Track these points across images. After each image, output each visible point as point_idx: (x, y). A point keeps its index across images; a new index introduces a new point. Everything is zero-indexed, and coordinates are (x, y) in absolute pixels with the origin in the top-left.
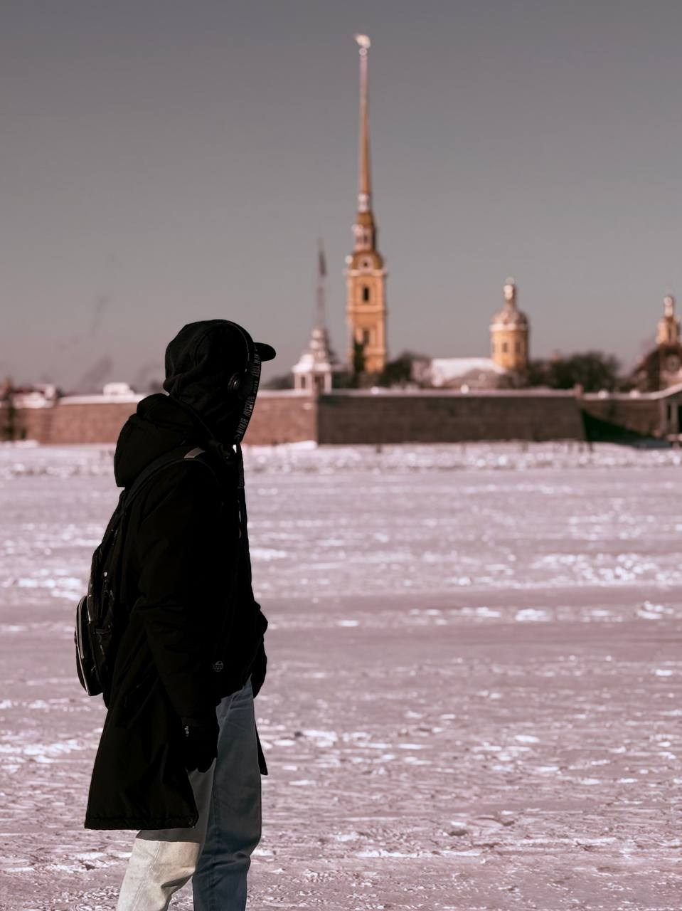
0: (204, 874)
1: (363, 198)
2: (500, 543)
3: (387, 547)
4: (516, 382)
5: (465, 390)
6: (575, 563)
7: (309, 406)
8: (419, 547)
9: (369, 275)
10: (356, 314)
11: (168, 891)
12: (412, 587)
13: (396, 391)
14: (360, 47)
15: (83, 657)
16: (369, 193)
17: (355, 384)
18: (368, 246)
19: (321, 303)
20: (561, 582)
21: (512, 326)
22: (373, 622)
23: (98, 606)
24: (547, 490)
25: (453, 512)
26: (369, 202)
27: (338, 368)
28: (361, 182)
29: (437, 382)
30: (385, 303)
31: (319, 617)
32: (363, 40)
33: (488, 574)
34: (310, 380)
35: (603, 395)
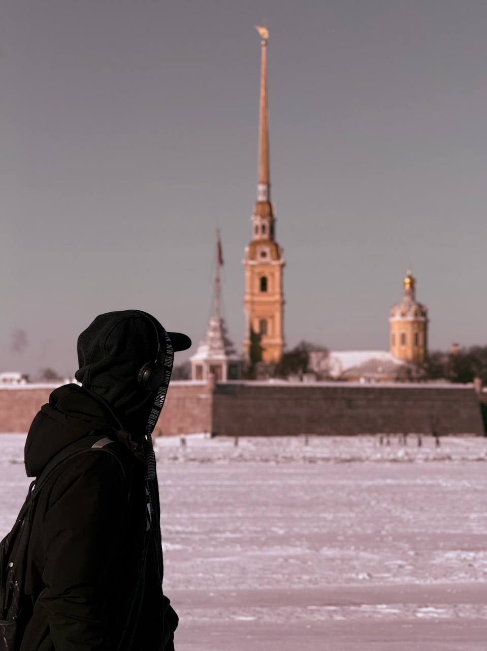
1: (261, 188)
2: (398, 537)
3: (283, 541)
4: (414, 374)
5: (362, 383)
6: (475, 559)
7: (206, 396)
8: (317, 541)
9: (266, 265)
10: (253, 303)
12: (310, 581)
13: (293, 382)
14: (260, 38)
16: (268, 184)
17: (251, 374)
18: (266, 236)
19: (218, 292)
20: (461, 579)
21: (410, 318)
22: (269, 617)
24: (446, 483)
25: (350, 505)
26: (268, 193)
27: (234, 358)
28: (260, 171)
29: (335, 373)
30: (282, 294)
31: (216, 611)
32: (263, 32)
33: (388, 570)
34: (206, 369)
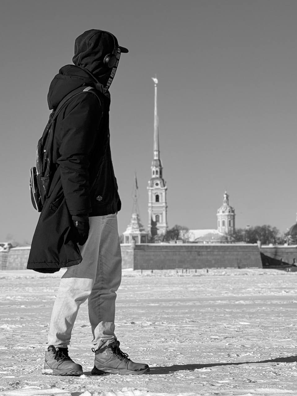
0: (95, 299)
1: (156, 153)
4: (229, 240)
7: (131, 251)
9: (158, 189)
10: (152, 207)
11: (78, 303)
13: (172, 244)
14: (154, 83)
15: (35, 192)
16: (159, 151)
18: (158, 176)
19: (136, 201)
21: (227, 213)
23: (42, 166)
26: (159, 155)
27: (144, 233)
29: (191, 240)
30: (166, 203)
32: (155, 80)
35: (271, 246)
